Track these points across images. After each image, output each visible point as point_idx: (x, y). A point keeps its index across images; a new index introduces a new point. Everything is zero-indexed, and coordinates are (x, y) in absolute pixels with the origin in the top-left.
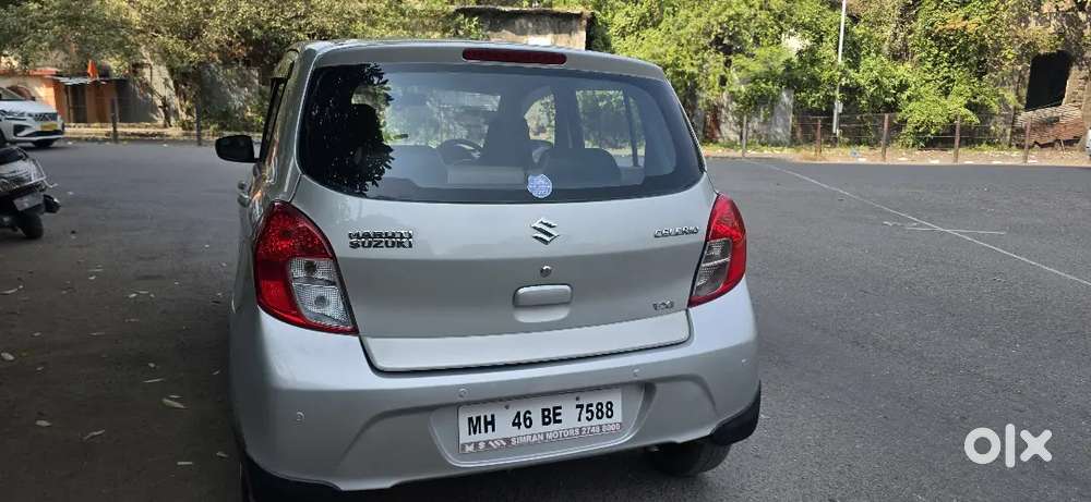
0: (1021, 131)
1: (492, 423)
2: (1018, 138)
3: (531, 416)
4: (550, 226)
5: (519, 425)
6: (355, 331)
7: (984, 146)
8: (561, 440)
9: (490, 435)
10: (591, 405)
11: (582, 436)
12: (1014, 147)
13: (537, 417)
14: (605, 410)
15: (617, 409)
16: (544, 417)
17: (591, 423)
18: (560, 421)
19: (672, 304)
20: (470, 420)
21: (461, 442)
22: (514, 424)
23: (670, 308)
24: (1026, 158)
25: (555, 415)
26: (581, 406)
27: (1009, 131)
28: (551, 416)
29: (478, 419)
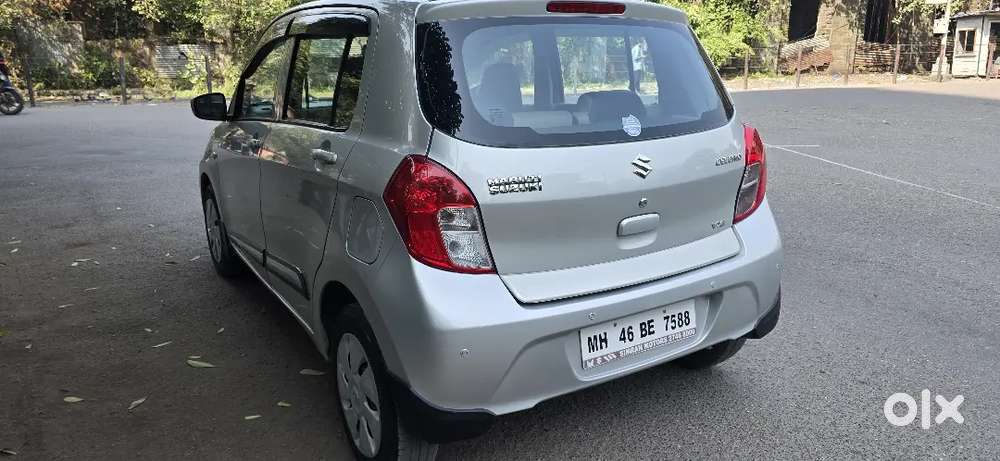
0: (784, 60)
1: (605, 340)
2: (783, 67)
3: (633, 331)
4: (645, 162)
5: (624, 339)
6: (494, 271)
7: (758, 74)
8: (657, 348)
9: (605, 351)
10: (674, 316)
11: (671, 342)
12: (780, 75)
13: (637, 331)
14: (684, 319)
15: (692, 316)
16: (642, 330)
17: (675, 331)
18: (653, 332)
19: (723, 224)
20: (590, 339)
21: (584, 359)
22: (621, 339)
23: (723, 226)
24: (798, 83)
25: (650, 327)
26: (667, 318)
27: (776, 61)
28: (647, 329)
29: (595, 337)
